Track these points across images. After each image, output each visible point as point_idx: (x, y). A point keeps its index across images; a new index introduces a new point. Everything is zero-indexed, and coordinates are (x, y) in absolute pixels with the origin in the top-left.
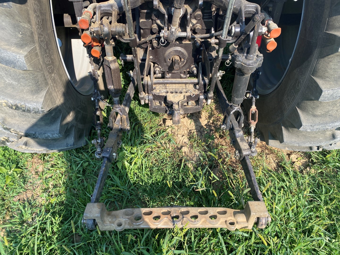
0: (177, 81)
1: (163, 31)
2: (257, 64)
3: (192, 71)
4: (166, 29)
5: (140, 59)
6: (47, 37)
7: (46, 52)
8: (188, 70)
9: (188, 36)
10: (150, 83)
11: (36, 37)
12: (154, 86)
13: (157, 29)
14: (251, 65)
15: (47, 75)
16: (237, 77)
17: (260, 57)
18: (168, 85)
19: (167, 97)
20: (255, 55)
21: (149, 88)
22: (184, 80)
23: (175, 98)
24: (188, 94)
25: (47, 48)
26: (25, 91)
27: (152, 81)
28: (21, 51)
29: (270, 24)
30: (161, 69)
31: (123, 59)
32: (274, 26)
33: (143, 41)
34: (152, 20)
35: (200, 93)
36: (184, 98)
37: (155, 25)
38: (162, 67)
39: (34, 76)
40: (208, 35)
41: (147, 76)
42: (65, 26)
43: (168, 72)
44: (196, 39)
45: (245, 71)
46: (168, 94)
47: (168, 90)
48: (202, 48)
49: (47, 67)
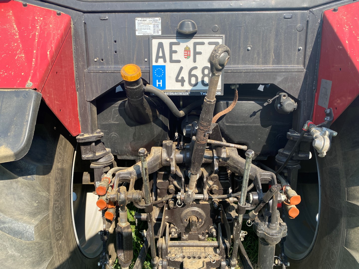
0: (195, 244)
1: (180, 194)
2: (282, 234)
3: (211, 232)
4: (182, 191)
5: (155, 219)
6: (62, 202)
7: (58, 217)
8: (206, 231)
9: (205, 198)
10: (164, 246)
11: (51, 204)
12: (169, 250)
13: (174, 189)
14: (275, 236)
15: (54, 243)
16: (261, 246)
17: (283, 226)
18: (184, 248)
19: (184, 264)
20: (278, 224)
21: (163, 253)
22: (202, 243)
23: (193, 266)
24: (207, 260)
25: (61, 214)
26: (25, 263)
27: (167, 244)
28: (33, 220)
29: (288, 191)
30: (178, 230)
31: (137, 218)
32: (292, 193)
33: (159, 202)
34: (169, 181)
35: (221, 258)
36: (203, 266)
37: (172, 185)
38: (178, 228)
39: (40, 245)
40: (225, 196)
41: (162, 237)
42: (83, 183)
43: (185, 233)
44: (213, 200)
45: (269, 242)
46: (185, 259)
47: (184, 254)
48: (220, 209)
49: (55, 234)
